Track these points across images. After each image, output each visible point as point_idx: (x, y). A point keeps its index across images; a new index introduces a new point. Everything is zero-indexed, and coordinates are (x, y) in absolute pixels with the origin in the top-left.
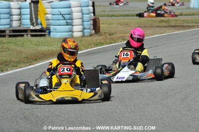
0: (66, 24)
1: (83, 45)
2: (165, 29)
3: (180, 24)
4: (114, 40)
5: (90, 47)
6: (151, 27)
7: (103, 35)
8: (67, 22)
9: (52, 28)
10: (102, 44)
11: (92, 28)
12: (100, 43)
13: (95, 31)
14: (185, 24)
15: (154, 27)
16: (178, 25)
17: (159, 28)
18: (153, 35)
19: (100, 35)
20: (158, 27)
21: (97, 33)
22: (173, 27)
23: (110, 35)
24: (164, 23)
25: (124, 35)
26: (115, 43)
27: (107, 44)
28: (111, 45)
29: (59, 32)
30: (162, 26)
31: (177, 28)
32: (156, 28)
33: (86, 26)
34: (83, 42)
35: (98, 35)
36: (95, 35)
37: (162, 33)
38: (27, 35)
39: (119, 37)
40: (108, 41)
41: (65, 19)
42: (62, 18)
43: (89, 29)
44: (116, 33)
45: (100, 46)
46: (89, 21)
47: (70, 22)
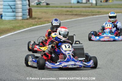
2: (72, 16)
3: (79, 13)
5: (29, 26)
8: (13, 11)
9: (3, 14)
11: (28, 14)
14: (82, 14)
15: (64, 15)
16: (78, 14)
18: (66, 20)
20: (66, 14)
23: (39, 19)
24: (69, 12)
25: (48, 19)
26: (44, 24)
27: (39, 25)
28: (42, 25)
33: (24, 13)
36: (30, 19)
37: (71, 19)
39: (46, 21)
40: (39, 23)
41: (12, 8)
42: (10, 8)
43: (26, 15)
44: (42, 18)
45: (36, 26)
46: (26, 10)
47: (15, 11)
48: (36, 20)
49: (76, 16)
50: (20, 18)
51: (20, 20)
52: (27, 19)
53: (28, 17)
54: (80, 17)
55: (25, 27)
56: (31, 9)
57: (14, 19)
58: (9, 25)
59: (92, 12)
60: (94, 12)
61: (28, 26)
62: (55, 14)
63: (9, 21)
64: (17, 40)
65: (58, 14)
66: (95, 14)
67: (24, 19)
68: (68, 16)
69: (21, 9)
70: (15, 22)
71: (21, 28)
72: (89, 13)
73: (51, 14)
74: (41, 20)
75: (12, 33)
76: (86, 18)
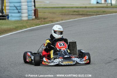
0: (18, 12)
1: (28, 25)
2: (76, 16)
3: (85, 13)
4: (46, 22)
5: (32, 26)
6: (68, 15)
7: (39, 19)
8: (19, 11)
9: (10, 15)
10: (40, 25)
11: (33, 14)
12: (38, 24)
13: (35, 17)
14: (88, 13)
15: (70, 15)
16: (84, 14)
17: (73, 16)
18: (69, 19)
19: (38, 19)
21: (36, 18)
22: (81, 15)
23: (44, 19)
24: (76, 12)
26: (47, 24)
27: (42, 24)
28: (44, 25)
29: (13, 17)
30: (75, 15)
31: (83, 16)
32: (71, 15)
33: (30, 14)
34: (28, 23)
35: (37, 19)
37: (75, 19)
39: (49, 21)
40: (43, 23)
41: (17, 9)
42: (16, 9)
43: (31, 15)
44: (47, 18)
45: (38, 25)
46: (31, 11)
47: (20, 12)
50: (25, 19)
52: (33, 19)
53: (34, 17)
54: (84, 16)
56: (37, 10)
57: (19, 20)
59: (98, 12)
60: (99, 12)
62: (62, 15)
63: (14, 21)
65: (65, 14)
66: (100, 13)
69: (27, 10)
70: (20, 22)
71: (23, 28)
72: (94, 13)
73: (58, 14)
76: (89, 17)
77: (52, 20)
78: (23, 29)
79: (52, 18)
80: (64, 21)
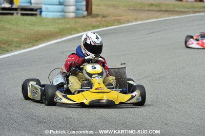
0: (58, 3)
2: (159, 14)
5: (87, 29)
8: (60, 2)
11: (84, 8)
13: (88, 12)
21: (90, 15)
23: (104, 17)
24: (154, 7)
25: (118, 18)
26: (111, 26)
27: (104, 27)
31: (171, 13)
36: (89, 17)
37: (157, 18)
38: (17, 13)
39: (114, 20)
40: (104, 23)
43: (81, 10)
44: (109, 15)
45: (98, 28)
46: (81, 2)
47: (63, 2)
48: (99, 19)
49: (166, 13)
50: (72, 15)
51: (72, 18)
52: (84, 17)
53: (86, 13)
54: (173, 14)
55: (80, 29)
57: (60, 17)
58: (53, 26)
61: (84, 28)
62: (131, 10)
63: (53, 19)
64: (66, 51)
65: (135, 10)
67: (79, 17)
68: (153, 12)
69: (74, 0)
70: (63, 21)
71: (73, 32)
74: (106, 19)
75: (57, 39)
76: (183, 16)
77: (119, 20)
78: (74, 34)
79: (116, 16)
80: (140, 22)
